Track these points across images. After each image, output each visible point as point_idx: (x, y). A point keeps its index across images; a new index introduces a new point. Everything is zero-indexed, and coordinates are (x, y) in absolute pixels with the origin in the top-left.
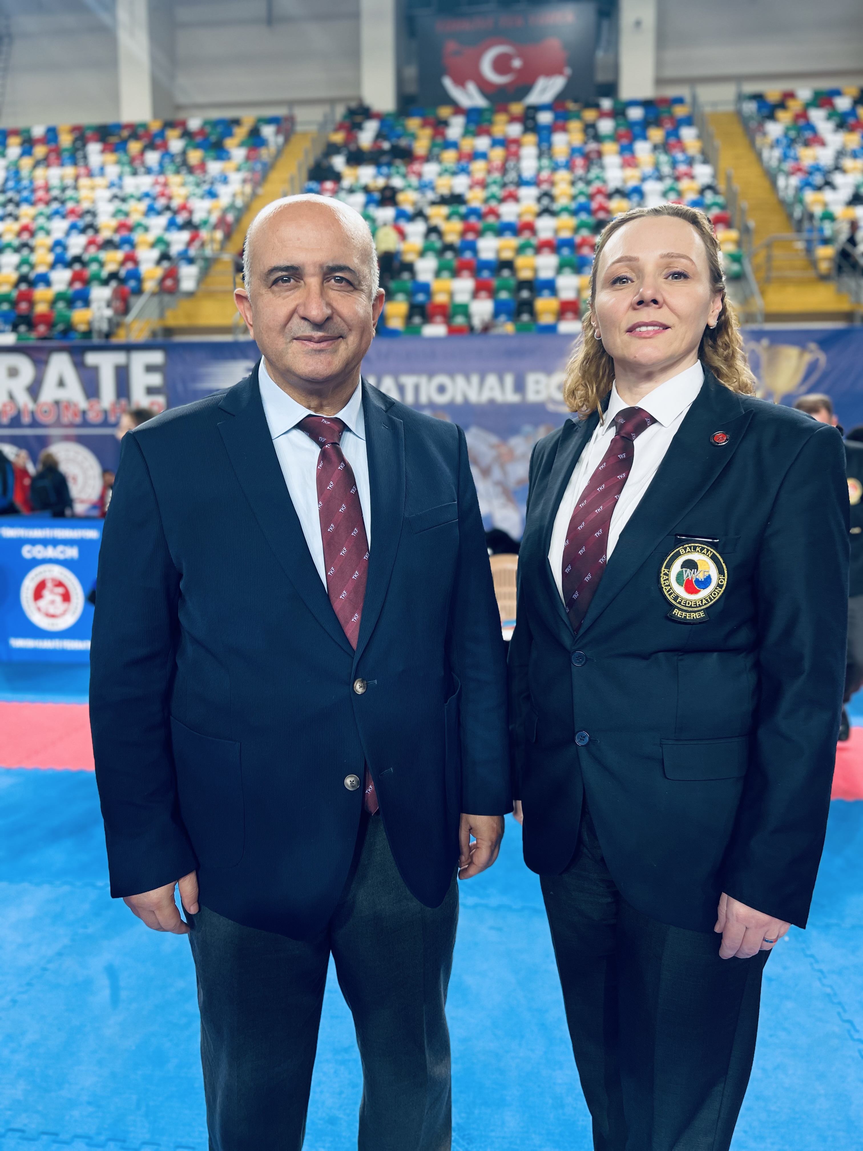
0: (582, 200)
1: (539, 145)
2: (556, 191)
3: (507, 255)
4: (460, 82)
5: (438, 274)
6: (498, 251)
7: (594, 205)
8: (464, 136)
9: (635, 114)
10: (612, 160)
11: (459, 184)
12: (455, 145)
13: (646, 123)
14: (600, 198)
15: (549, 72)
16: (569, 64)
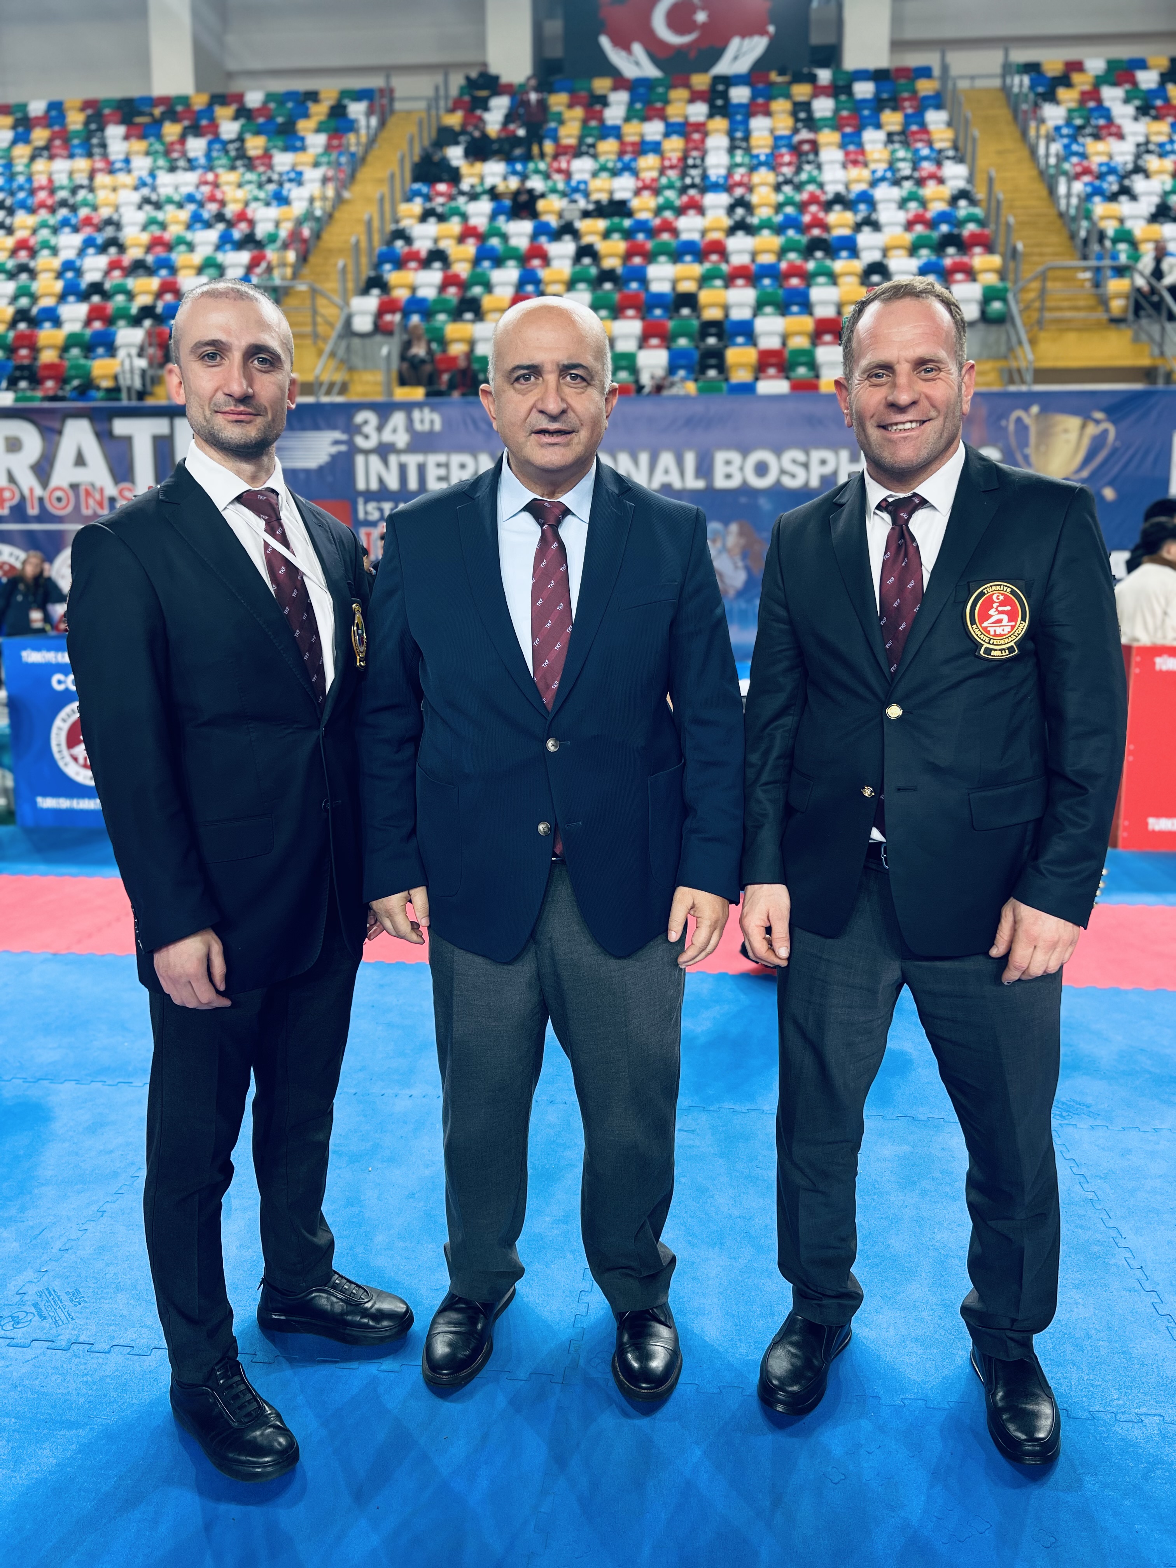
0: (789, 210)
1: (731, 134)
2: (755, 199)
3: (687, 286)
4: (623, 44)
6: (675, 282)
7: (807, 219)
8: (627, 119)
9: (864, 90)
10: (831, 155)
11: (622, 187)
12: (616, 132)
13: (878, 104)
14: (814, 209)
15: (746, 33)
16: (773, 19)
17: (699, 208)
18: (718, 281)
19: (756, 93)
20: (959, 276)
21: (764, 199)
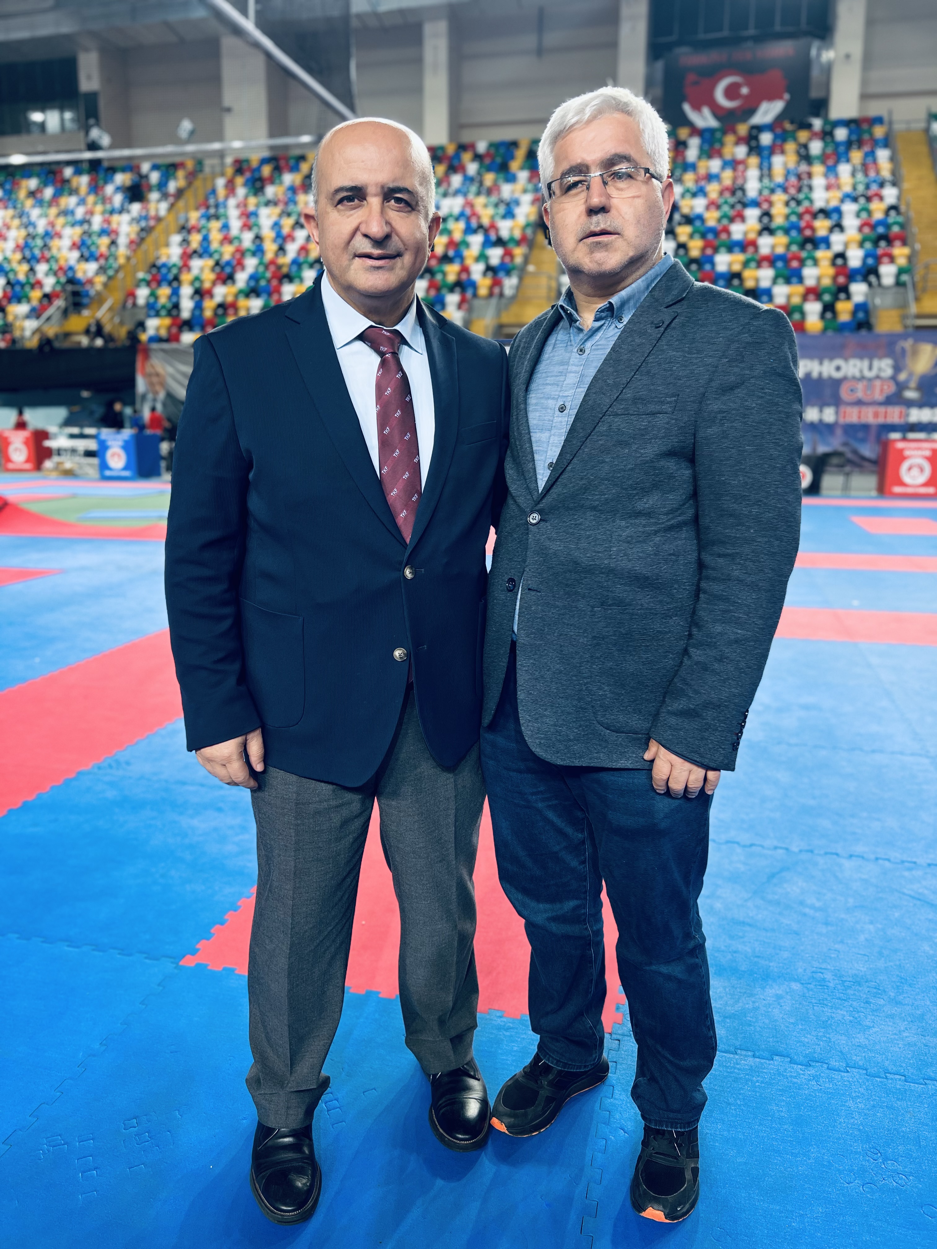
0: (794, 218)
1: (761, 167)
2: (774, 211)
3: (737, 268)
4: (697, 107)
6: (730, 264)
7: (803, 224)
8: (699, 158)
9: (841, 134)
10: (819, 181)
11: (698, 205)
12: (693, 167)
13: (849, 144)
14: (807, 217)
15: (772, 97)
16: (789, 90)
17: (742, 218)
18: (753, 264)
19: (776, 137)
20: (885, 259)
21: (779, 211)
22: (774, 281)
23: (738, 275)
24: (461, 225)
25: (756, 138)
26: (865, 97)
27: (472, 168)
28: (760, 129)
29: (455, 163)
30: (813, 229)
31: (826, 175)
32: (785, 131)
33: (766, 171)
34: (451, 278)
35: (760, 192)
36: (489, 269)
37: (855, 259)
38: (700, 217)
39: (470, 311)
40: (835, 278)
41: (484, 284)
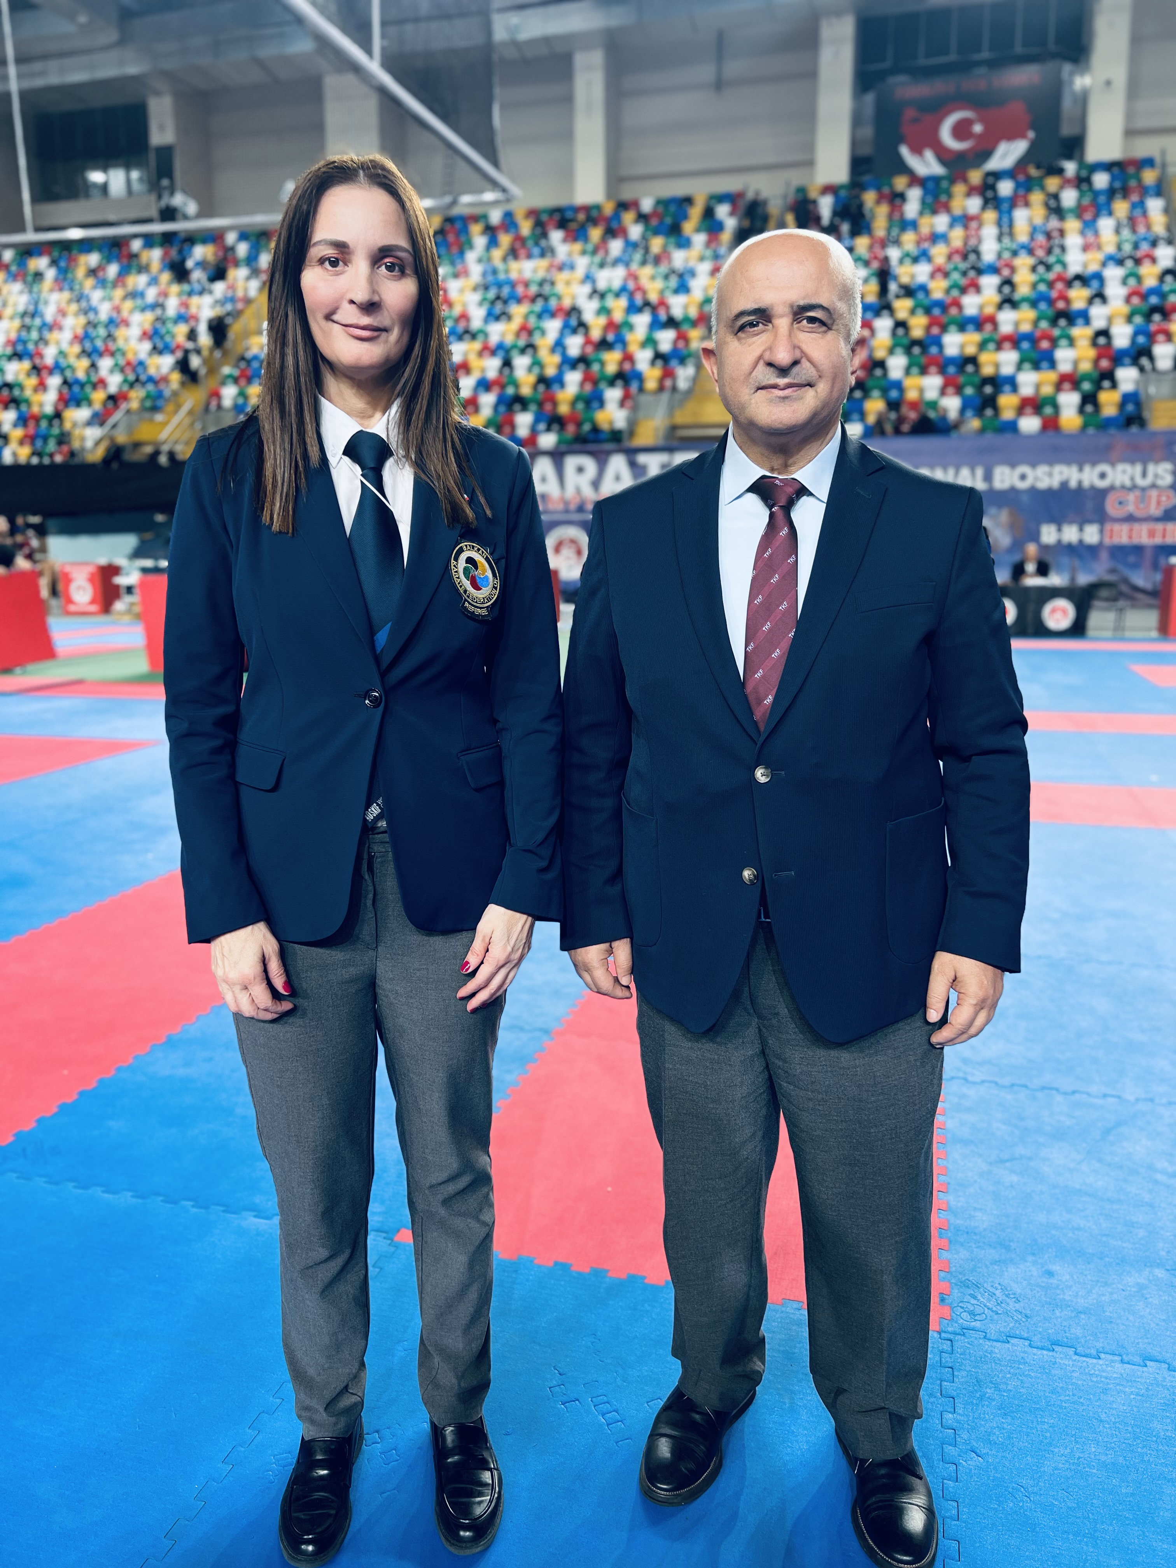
0: (1042, 287)
1: (999, 224)
3: (971, 350)
4: (917, 150)
5: (908, 371)
6: (962, 346)
7: (1054, 294)
8: (921, 213)
9: (1101, 180)
10: (1073, 240)
11: (921, 273)
12: (914, 225)
13: (1111, 193)
14: (1060, 286)
15: (1012, 136)
16: (1033, 126)
17: (977, 288)
18: (991, 346)
19: (1018, 185)
20: (1161, 337)
21: (1024, 279)
22: (1019, 367)
23: (973, 360)
24: (623, 302)
25: (993, 188)
26: (1130, 133)
27: (635, 231)
28: (997, 175)
29: (614, 225)
30: (1067, 300)
31: (1082, 233)
32: (1029, 178)
33: (1006, 229)
34: (611, 368)
35: (999, 255)
36: (659, 356)
37: (1122, 335)
38: (924, 288)
39: (635, 409)
40: (1096, 362)
41: (652, 375)
